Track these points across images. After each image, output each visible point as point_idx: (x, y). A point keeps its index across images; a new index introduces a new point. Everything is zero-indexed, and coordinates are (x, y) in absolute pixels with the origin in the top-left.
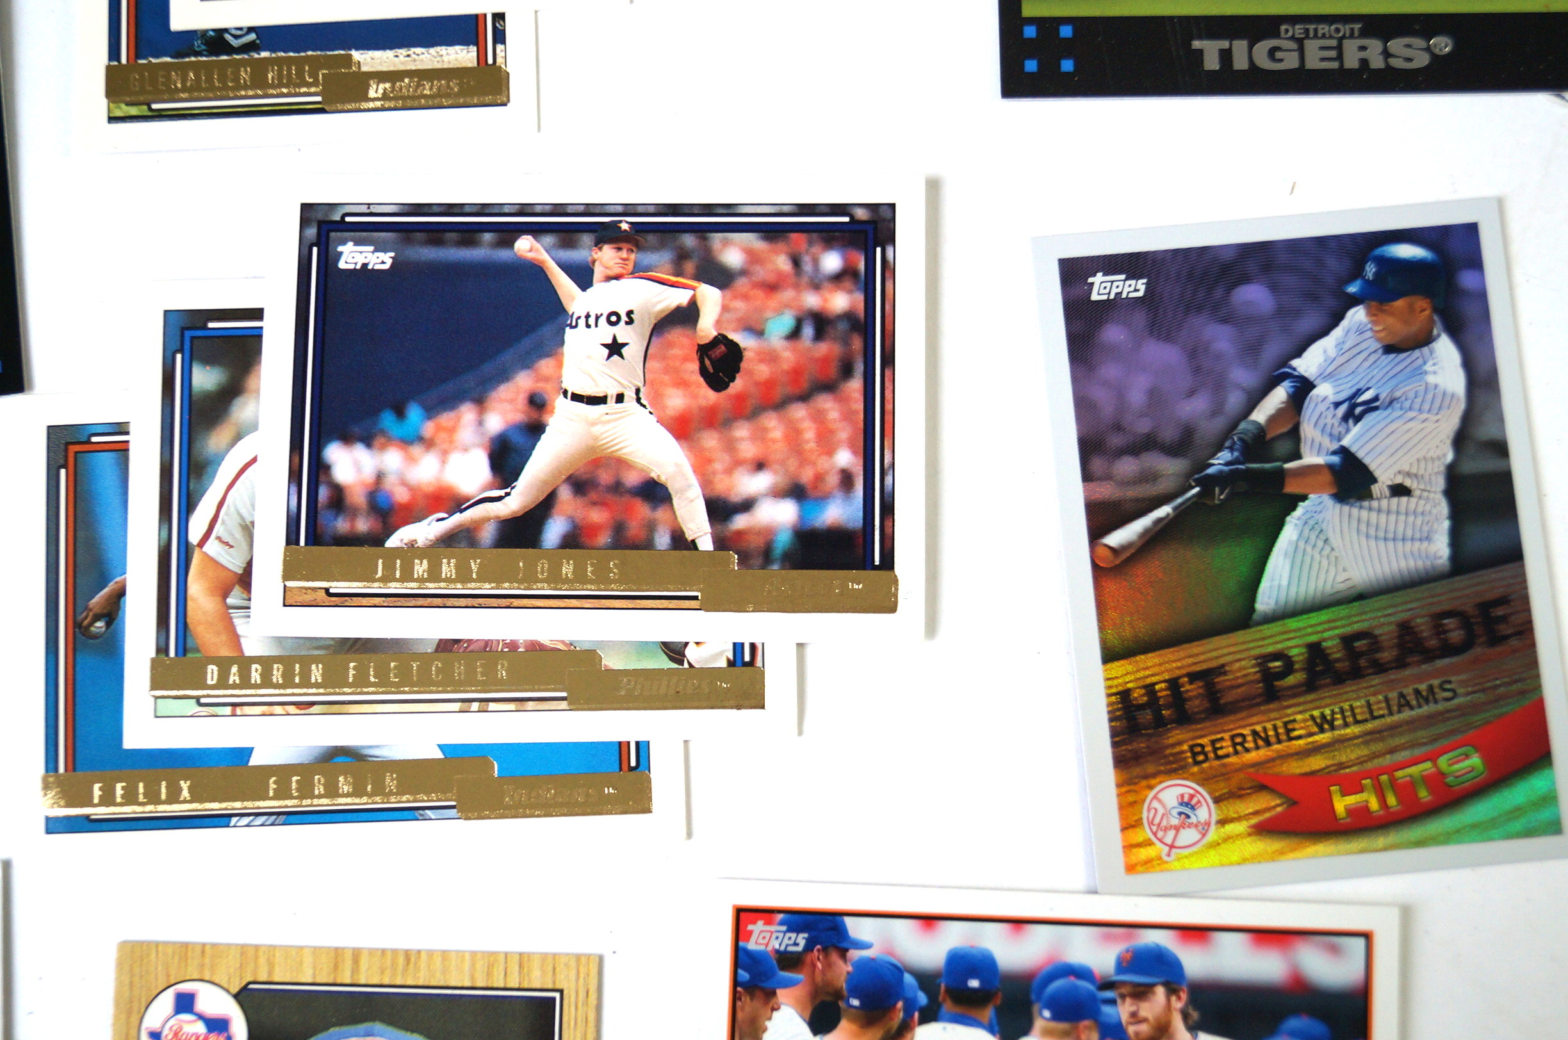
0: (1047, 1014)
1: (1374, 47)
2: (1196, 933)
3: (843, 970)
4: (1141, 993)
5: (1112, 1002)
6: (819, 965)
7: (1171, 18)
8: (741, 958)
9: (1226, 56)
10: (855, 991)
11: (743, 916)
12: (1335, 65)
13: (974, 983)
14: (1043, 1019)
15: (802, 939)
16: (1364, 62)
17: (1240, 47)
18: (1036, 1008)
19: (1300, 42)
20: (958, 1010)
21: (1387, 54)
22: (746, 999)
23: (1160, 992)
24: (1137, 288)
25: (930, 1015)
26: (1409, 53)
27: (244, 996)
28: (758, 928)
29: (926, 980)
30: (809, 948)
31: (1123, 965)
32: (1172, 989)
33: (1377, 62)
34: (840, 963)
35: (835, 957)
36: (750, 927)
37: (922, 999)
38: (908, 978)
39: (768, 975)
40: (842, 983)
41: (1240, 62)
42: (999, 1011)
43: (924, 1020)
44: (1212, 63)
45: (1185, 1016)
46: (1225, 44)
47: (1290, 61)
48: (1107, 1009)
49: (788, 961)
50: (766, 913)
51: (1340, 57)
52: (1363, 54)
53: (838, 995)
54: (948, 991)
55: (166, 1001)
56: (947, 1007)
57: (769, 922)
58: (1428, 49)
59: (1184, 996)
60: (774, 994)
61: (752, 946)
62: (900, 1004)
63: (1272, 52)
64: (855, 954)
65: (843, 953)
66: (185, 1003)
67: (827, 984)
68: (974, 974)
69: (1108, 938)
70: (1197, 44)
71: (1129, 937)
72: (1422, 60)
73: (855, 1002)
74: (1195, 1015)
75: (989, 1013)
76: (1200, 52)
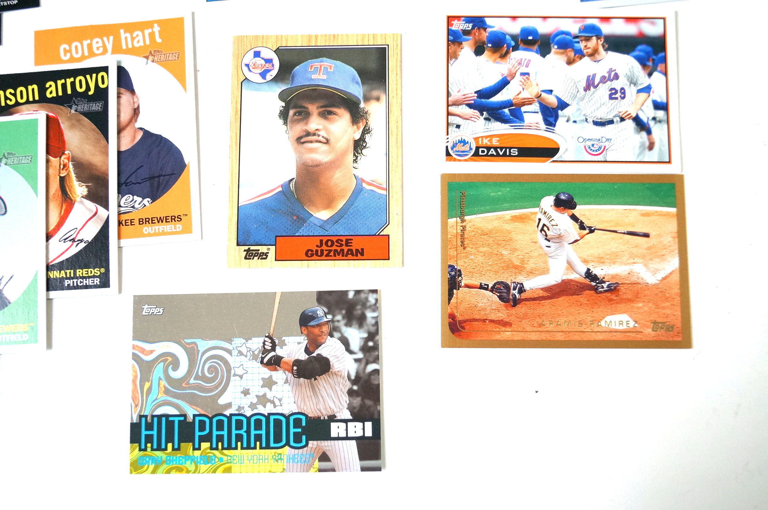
0: (556, 47)
2: (605, 19)
3: (485, 35)
4: (588, 39)
5: (578, 42)
6: (477, 34)
8: (450, 32)
10: (489, 42)
11: (450, 19)
13: (530, 38)
14: (554, 48)
15: (470, 25)
18: (552, 45)
20: (526, 47)
22: (452, 46)
23: (594, 39)
25: (515, 48)
27: (278, 51)
28: (455, 22)
29: (514, 37)
30: (473, 28)
31: (580, 31)
32: (598, 38)
34: (484, 33)
35: (482, 31)
36: (452, 22)
37: (513, 43)
38: (508, 37)
39: (459, 37)
40: (485, 39)
42: (539, 46)
43: (513, 51)
45: (603, 46)
48: (576, 45)
49: (466, 32)
50: (458, 18)
53: (484, 43)
54: (521, 40)
55: (251, 53)
56: (521, 46)
57: (459, 20)
59: (603, 40)
60: (462, 44)
61: (453, 28)
62: (505, 45)
64: (489, 30)
65: (485, 29)
66: (257, 54)
67: (480, 40)
68: (530, 35)
69: (575, 22)
71: (583, 21)
73: (490, 45)
74: (607, 46)
75: (536, 47)
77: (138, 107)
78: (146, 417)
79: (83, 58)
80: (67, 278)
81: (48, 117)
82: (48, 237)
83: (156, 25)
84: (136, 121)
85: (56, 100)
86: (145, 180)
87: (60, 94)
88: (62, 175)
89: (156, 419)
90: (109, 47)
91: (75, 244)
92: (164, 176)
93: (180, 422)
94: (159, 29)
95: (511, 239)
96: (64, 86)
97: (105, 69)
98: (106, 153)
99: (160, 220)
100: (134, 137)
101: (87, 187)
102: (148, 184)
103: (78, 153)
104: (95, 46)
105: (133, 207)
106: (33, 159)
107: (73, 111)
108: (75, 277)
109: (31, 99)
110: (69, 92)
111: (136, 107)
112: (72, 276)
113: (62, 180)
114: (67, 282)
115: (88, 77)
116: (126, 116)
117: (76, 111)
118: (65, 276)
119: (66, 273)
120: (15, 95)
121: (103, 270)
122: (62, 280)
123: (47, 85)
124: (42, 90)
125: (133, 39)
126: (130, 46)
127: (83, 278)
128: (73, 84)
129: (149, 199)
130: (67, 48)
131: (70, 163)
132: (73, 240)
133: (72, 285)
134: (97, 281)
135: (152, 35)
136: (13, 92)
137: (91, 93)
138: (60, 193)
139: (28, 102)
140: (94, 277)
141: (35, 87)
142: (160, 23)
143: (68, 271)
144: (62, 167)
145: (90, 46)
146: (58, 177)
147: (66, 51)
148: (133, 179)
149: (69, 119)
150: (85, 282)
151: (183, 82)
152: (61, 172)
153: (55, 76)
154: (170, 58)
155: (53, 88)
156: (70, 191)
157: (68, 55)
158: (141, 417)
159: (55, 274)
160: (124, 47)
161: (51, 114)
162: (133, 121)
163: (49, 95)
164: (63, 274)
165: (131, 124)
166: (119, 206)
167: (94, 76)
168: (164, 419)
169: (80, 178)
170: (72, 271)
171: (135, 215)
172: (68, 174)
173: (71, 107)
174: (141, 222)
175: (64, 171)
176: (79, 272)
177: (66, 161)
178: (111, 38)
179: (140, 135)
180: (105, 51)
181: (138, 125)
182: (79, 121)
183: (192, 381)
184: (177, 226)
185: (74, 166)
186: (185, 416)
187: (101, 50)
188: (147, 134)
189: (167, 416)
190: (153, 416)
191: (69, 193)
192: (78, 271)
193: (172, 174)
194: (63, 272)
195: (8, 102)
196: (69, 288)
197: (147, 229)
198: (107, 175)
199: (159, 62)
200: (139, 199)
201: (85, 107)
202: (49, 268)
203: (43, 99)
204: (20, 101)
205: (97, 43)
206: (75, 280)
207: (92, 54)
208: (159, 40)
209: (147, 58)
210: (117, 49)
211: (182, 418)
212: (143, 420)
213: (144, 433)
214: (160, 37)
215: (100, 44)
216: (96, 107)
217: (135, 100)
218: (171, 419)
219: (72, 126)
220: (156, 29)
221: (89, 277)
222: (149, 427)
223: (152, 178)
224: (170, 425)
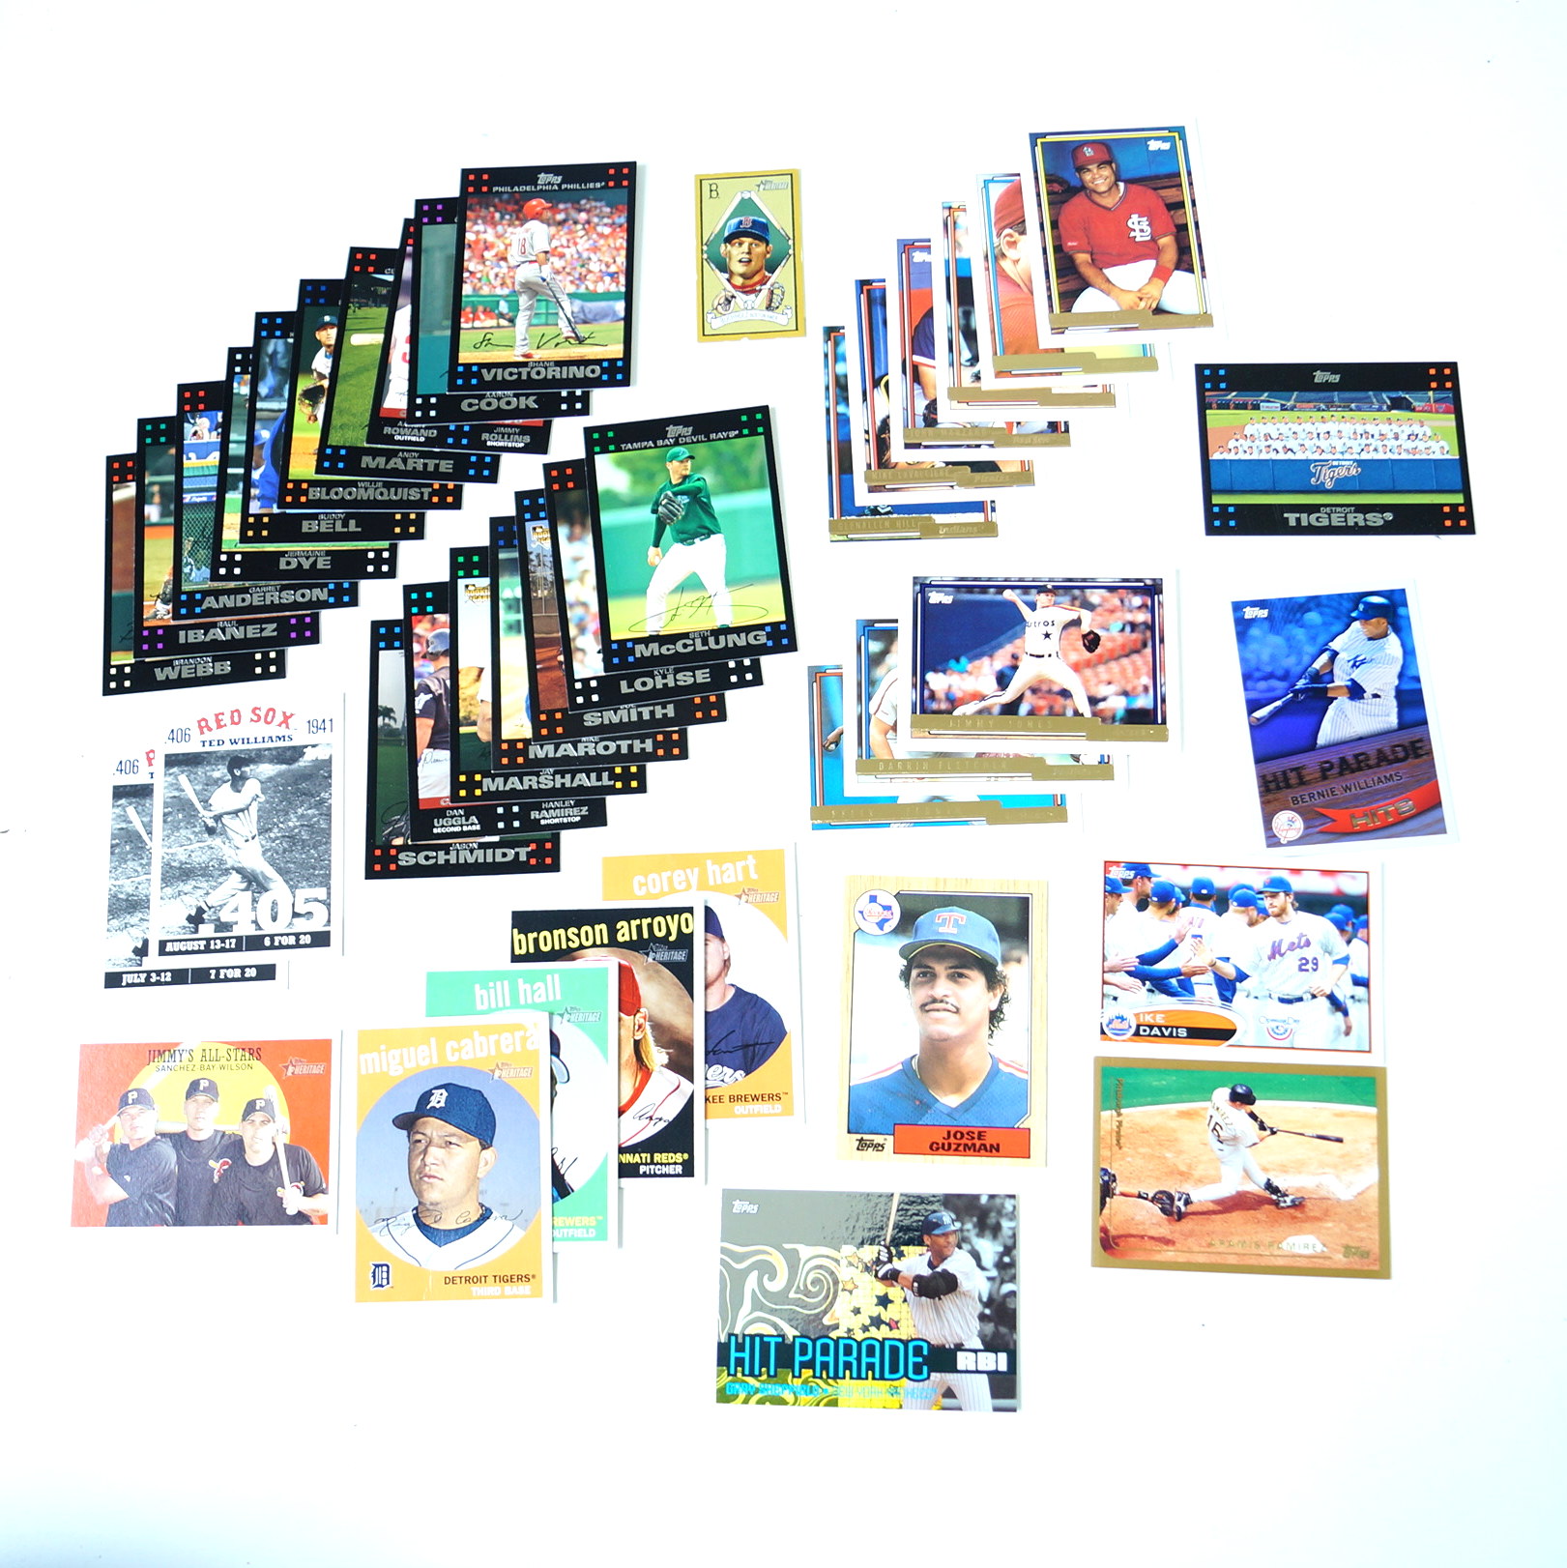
0: (1235, 904)
1: (1360, 516)
2: (1296, 871)
3: (1149, 887)
4: (1274, 895)
5: (1262, 899)
6: (1140, 884)
7: (1275, 505)
8: (1107, 881)
9: (1298, 520)
10: (1155, 895)
11: (1108, 864)
12: (1344, 524)
13: (1204, 892)
14: (1233, 906)
15: (1132, 873)
16: (1356, 523)
17: (1304, 516)
18: (1230, 901)
19: (1329, 515)
20: (1198, 902)
21: (1365, 520)
22: (1109, 897)
23: (1282, 895)
24: (1264, 613)
25: (1186, 904)
26: (1375, 519)
27: (898, 896)
28: (1113, 869)
29: (1185, 891)
30: (1135, 877)
31: (1265, 886)
32: (1287, 895)
33: (1362, 523)
34: (1148, 883)
35: (1146, 880)
36: (1110, 869)
37: (1183, 898)
38: (1177, 890)
39: (1118, 888)
40: (1149, 891)
41: (1304, 523)
42: (1215, 902)
43: (1183, 906)
44: (1292, 523)
45: (1293, 905)
46: (1298, 515)
47: (1325, 522)
48: (1259, 902)
49: (1127, 882)
50: (1117, 863)
51: (1346, 521)
52: (1355, 520)
53: (1148, 896)
54: (1194, 895)
55: (866, 898)
56: (1193, 901)
57: (1118, 866)
58: (1383, 518)
59: (1292, 897)
60: (1120, 895)
61: (1111, 876)
62: (1174, 900)
63: (1317, 519)
64: (1153, 879)
65: (1149, 879)
66: (873, 899)
67: (1143, 892)
68: (1204, 888)
69: (1261, 873)
70: (1286, 515)
71: (1268, 873)
72: (1381, 523)
73: (1155, 899)
74: (1297, 905)
75: (1211, 903)
76: (1287, 518)
77: (729, 959)
78: (736, 1336)
79: (663, 894)
80: (642, 1164)
81: (620, 965)
82: (621, 1112)
83: (750, 857)
84: (726, 975)
85: (630, 945)
86: (736, 1049)
87: (635, 937)
88: (637, 1038)
89: (748, 1339)
90: (694, 881)
91: (653, 1122)
92: (761, 1044)
93: (777, 1343)
94: (754, 862)
95: (1176, 1140)
96: (639, 928)
97: (690, 910)
98: (691, 1013)
99: (755, 1098)
100: (725, 995)
101: (668, 1053)
102: (740, 1053)
103: (657, 1013)
104: (676, 879)
105: (723, 1081)
106: (602, 1017)
107: (650, 960)
108: (652, 1163)
109: (598, 942)
110: (646, 935)
111: (726, 958)
112: (649, 1161)
113: (637, 1043)
114: (642, 1169)
115: (669, 917)
116: (714, 968)
117: (654, 959)
118: (639, 1162)
119: (641, 1158)
120: (578, 935)
121: (686, 1156)
122: (637, 1165)
123: (619, 926)
124: (613, 932)
125: (722, 873)
126: (719, 882)
127: (661, 1164)
128: (650, 926)
129: (742, 1072)
130: (643, 880)
131: (647, 1023)
132: (651, 1118)
133: (648, 1173)
134: (679, 1169)
135: (746, 869)
136: (576, 931)
137: (672, 938)
138: (635, 1059)
139: (594, 945)
140: (675, 1163)
141: (604, 927)
142: (758, 855)
143: (643, 1155)
144: (637, 1027)
145: (670, 880)
146: (632, 1040)
147: (641, 885)
148: (723, 1046)
149: (646, 969)
150: (665, 1170)
151: (783, 928)
152: (636, 1034)
153: (629, 914)
154: (768, 899)
155: (626, 930)
156: (647, 1057)
157: (644, 888)
158: (730, 1335)
159: (628, 1158)
160: (711, 883)
161: (623, 962)
162: (723, 975)
163: (620, 939)
164: (637, 1159)
165: (720, 980)
166: (706, 1079)
167: (676, 916)
168: (757, 1339)
169: (659, 1043)
170: (649, 1155)
171: (725, 1091)
172: (644, 1037)
173: (647, 954)
174: (732, 1099)
175: (640, 1032)
176: (657, 1157)
177: (642, 1021)
178: (696, 870)
179: (731, 992)
180: (689, 887)
181: (729, 980)
182: (657, 972)
183: (792, 1295)
184: (776, 1106)
185: (652, 1027)
186: (783, 1336)
187: (684, 885)
188: (740, 993)
189: (761, 1336)
190: (744, 1336)
191: (645, 1060)
192: (656, 1155)
193: (770, 1043)
194: (637, 1155)
195: (570, 943)
196: (645, 1175)
197: (739, 1108)
198: (693, 1041)
199: (755, 903)
200: (729, 1071)
201: (665, 955)
202: (622, 1150)
203: (613, 943)
204: (585, 943)
205: (679, 876)
206: (652, 1167)
207: (673, 890)
208: (754, 876)
209: (740, 897)
210: (703, 885)
211: (780, 1340)
212: (733, 1339)
213: (734, 1354)
214: (756, 873)
215: (684, 878)
216: (679, 956)
217: (726, 949)
218: (766, 1339)
219: (649, 978)
220: (751, 861)
221: (669, 1164)
222: (740, 1348)
223: (746, 1046)
224: (765, 1346)
